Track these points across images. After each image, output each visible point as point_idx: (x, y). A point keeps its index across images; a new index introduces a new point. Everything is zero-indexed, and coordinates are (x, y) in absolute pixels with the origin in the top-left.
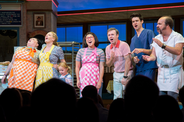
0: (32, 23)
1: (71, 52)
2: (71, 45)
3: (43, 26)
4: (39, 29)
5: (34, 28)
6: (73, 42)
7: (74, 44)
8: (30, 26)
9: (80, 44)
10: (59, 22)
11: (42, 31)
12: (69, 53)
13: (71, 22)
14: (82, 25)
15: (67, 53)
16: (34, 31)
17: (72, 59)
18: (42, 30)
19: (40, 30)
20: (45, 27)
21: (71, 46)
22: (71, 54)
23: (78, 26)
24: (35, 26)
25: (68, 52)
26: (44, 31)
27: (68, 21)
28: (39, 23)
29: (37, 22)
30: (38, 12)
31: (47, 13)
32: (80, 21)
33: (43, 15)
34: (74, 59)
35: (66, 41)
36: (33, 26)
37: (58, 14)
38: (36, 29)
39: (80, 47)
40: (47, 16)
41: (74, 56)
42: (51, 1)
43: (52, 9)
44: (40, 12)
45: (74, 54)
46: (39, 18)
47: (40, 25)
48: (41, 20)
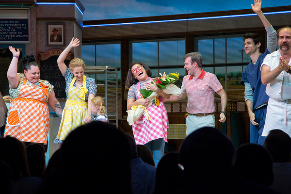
0: (45, 38)
1: (103, 82)
2: (103, 71)
4: (56, 47)
5: (48, 45)
6: (107, 67)
7: (108, 70)
8: (42, 42)
9: (116, 70)
10: (86, 37)
12: (100, 83)
13: (103, 37)
14: (121, 42)
16: (48, 50)
17: (105, 92)
18: (59, 49)
19: (57, 49)
20: (64, 45)
21: (104, 73)
22: (104, 85)
23: (113, 43)
24: (50, 43)
25: (99, 81)
27: (99, 36)
28: (55, 38)
29: (52, 36)
30: (54, 21)
31: (67, 22)
32: (117, 35)
33: (62, 26)
34: (108, 92)
35: (96, 66)
36: (46, 42)
37: (84, 25)
38: (51, 47)
39: (117, 74)
40: (68, 27)
41: (108, 88)
42: (74, 5)
43: (75, 17)
44: (57, 21)
45: (108, 85)
46: (55, 30)
47: (57, 42)
48: (58, 33)
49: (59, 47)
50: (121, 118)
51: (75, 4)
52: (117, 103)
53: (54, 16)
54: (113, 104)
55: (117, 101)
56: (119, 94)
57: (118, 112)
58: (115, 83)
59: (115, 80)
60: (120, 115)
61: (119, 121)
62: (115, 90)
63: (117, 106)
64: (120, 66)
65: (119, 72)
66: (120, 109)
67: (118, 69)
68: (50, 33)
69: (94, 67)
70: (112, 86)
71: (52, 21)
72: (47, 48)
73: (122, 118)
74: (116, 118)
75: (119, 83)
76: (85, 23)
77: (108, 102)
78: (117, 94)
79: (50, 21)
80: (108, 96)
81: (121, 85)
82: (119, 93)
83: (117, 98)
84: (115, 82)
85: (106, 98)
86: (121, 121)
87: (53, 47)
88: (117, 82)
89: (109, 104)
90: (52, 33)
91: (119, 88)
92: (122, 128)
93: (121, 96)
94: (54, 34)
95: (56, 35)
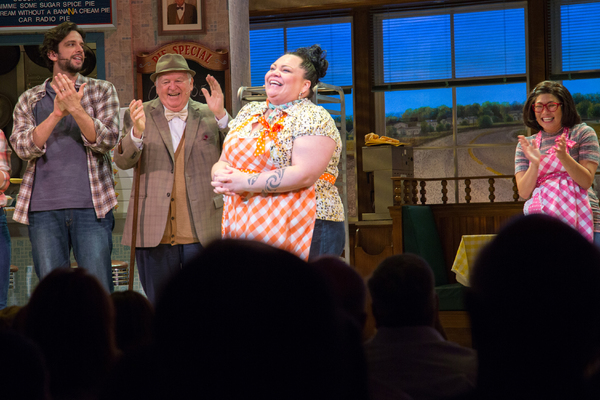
0: (155, 14)
3: (198, 26)
4: (182, 37)
5: (161, 32)
7: (320, 93)
8: (147, 25)
9: (341, 93)
10: (260, 8)
11: (192, 45)
13: (304, 5)
14: (351, 18)
16: (163, 45)
18: (191, 41)
19: (184, 41)
20: (204, 30)
23: (331, 23)
24: (167, 27)
26: (202, 44)
27: (295, 3)
28: (180, 13)
29: (173, 9)
36: (157, 24)
38: (169, 38)
39: (343, 105)
47: (185, 23)
48: (186, 1)
49: (191, 37)
50: (356, 220)
52: (344, 181)
56: (349, 157)
60: (354, 211)
61: (352, 227)
64: (350, 83)
65: (350, 97)
67: (347, 91)
72: (160, 40)
73: (360, 219)
75: (349, 128)
78: (344, 157)
81: (353, 134)
82: (350, 153)
86: (357, 227)
87: (176, 37)
88: (343, 125)
90: (172, 1)
91: (350, 141)
92: (359, 245)
93: (355, 162)
94: (176, 4)
95: (183, 6)
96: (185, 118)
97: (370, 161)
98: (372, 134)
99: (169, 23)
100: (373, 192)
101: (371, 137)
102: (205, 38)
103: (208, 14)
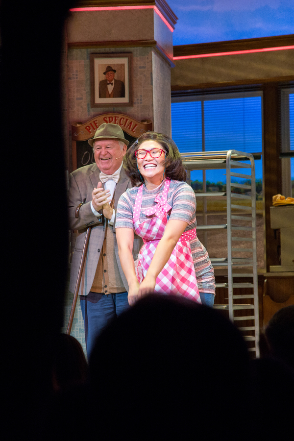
0: (88, 89)
1: (221, 188)
2: (221, 161)
3: (125, 100)
4: (111, 109)
5: (93, 105)
6: (229, 152)
7: (233, 159)
8: (81, 99)
9: (252, 159)
10: (180, 83)
11: (120, 116)
12: (214, 191)
13: (220, 81)
14: (261, 92)
15: (208, 191)
16: (95, 116)
17: (225, 211)
18: (120, 113)
19: (114, 112)
20: (131, 103)
21: (223, 165)
22: (223, 194)
23: (244, 96)
24: (98, 100)
25: (213, 185)
26: (129, 116)
27: (212, 79)
28: (110, 88)
29: (104, 84)
30: (107, 49)
31: (136, 50)
32: (252, 76)
33: (124, 61)
34: (233, 211)
35: (203, 151)
36: (89, 98)
37: (175, 55)
38: (100, 110)
39: (253, 169)
40: (138, 62)
41: (233, 201)
42: (152, 10)
43: (156, 39)
44: (113, 49)
45: (233, 195)
46: (109, 69)
47: (114, 97)
48: (116, 76)
49: (120, 109)
50: (264, 271)
51: (155, 8)
52: (254, 237)
53: (107, 38)
54: (244, 239)
55: (254, 233)
56: (259, 216)
57: (258, 256)
58: (250, 190)
59: (249, 183)
60: (263, 263)
61: (261, 278)
62: (250, 205)
63: (254, 243)
64: (260, 149)
65: (260, 163)
66: (263, 250)
67: (257, 157)
68: (99, 77)
69: (200, 154)
70: (242, 196)
71: (102, 50)
72: (93, 112)
73: (268, 271)
74: (251, 272)
75: (259, 190)
76: (179, 50)
77: (233, 235)
78: (254, 216)
79: (98, 50)
80: (232, 221)
81: (262, 195)
82: (259, 212)
83: (254, 225)
84: (248, 187)
85: (228, 224)
86: (264, 278)
87: (106, 109)
88: (253, 187)
89: (234, 239)
90: (103, 77)
91: (259, 202)
92: (267, 294)
93: (263, 220)
94: (106, 80)
95: (113, 82)
96: (117, 180)
97: (277, 220)
98: (279, 195)
99: (100, 97)
100: (279, 247)
101: (278, 198)
102: (133, 110)
103: (135, 90)
